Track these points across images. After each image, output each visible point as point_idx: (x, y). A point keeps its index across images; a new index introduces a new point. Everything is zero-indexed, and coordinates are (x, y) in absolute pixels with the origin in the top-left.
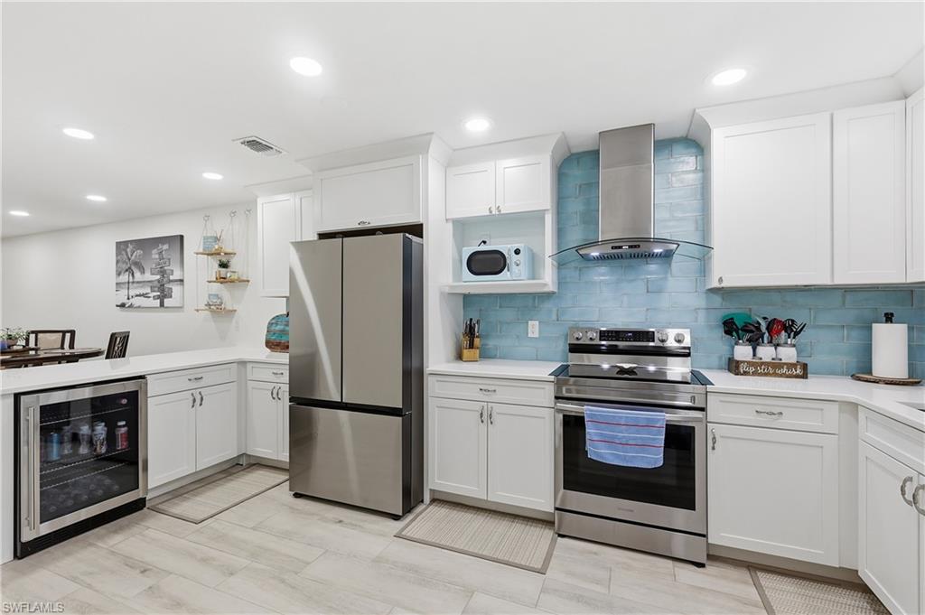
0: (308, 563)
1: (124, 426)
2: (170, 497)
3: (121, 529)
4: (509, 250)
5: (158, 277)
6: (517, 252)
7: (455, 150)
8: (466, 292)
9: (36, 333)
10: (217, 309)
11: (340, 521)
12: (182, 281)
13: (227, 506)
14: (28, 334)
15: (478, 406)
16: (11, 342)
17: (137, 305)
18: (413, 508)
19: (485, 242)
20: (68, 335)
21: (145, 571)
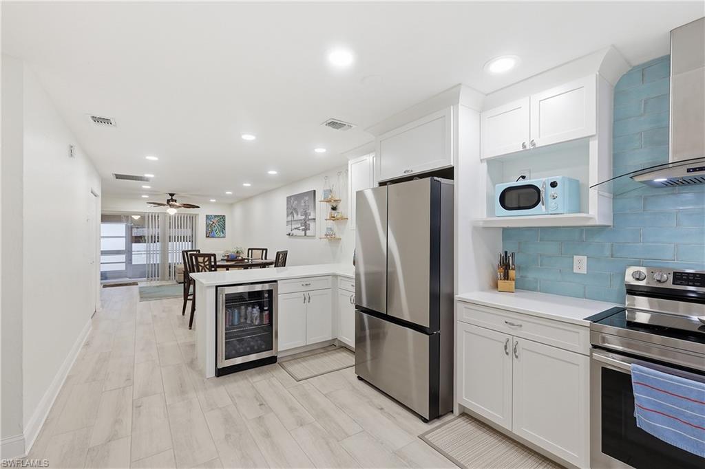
0: (348, 436)
1: (266, 310)
2: (290, 359)
3: (262, 372)
4: (544, 183)
5: (304, 217)
6: (554, 185)
7: (487, 95)
8: (505, 226)
9: (252, 249)
10: (332, 238)
11: (382, 409)
12: (315, 219)
13: (316, 374)
14: (249, 249)
15: (504, 338)
16: (238, 255)
17: (295, 234)
18: (442, 416)
19: (524, 177)
20: (264, 251)
21: (262, 404)
